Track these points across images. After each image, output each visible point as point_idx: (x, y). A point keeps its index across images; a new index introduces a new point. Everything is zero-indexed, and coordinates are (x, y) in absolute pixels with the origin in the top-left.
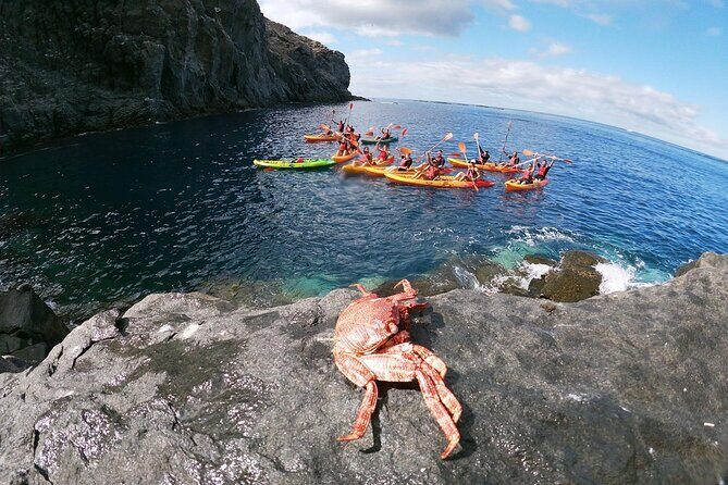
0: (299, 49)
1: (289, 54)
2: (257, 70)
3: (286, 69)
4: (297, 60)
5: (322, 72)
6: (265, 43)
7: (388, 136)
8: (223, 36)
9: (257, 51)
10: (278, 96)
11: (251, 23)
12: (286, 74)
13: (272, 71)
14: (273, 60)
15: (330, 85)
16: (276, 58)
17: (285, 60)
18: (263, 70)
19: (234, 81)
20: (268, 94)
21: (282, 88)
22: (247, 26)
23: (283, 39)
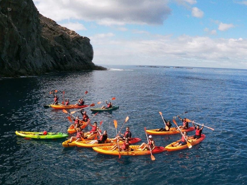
0: (61, 36)
1: (55, 39)
2: (33, 50)
3: (53, 48)
4: (60, 43)
5: (76, 50)
6: (39, 32)
7: (110, 106)
8: (12, 27)
9: (34, 37)
10: (46, 66)
11: (31, 19)
12: (52, 52)
13: (43, 50)
14: (44, 42)
15: (80, 59)
16: (46, 42)
17: (52, 42)
18: (37, 50)
19: (18, 56)
20: (40, 65)
21: (50, 61)
22: (28, 21)
23: (51, 29)
